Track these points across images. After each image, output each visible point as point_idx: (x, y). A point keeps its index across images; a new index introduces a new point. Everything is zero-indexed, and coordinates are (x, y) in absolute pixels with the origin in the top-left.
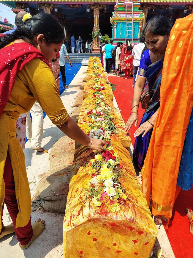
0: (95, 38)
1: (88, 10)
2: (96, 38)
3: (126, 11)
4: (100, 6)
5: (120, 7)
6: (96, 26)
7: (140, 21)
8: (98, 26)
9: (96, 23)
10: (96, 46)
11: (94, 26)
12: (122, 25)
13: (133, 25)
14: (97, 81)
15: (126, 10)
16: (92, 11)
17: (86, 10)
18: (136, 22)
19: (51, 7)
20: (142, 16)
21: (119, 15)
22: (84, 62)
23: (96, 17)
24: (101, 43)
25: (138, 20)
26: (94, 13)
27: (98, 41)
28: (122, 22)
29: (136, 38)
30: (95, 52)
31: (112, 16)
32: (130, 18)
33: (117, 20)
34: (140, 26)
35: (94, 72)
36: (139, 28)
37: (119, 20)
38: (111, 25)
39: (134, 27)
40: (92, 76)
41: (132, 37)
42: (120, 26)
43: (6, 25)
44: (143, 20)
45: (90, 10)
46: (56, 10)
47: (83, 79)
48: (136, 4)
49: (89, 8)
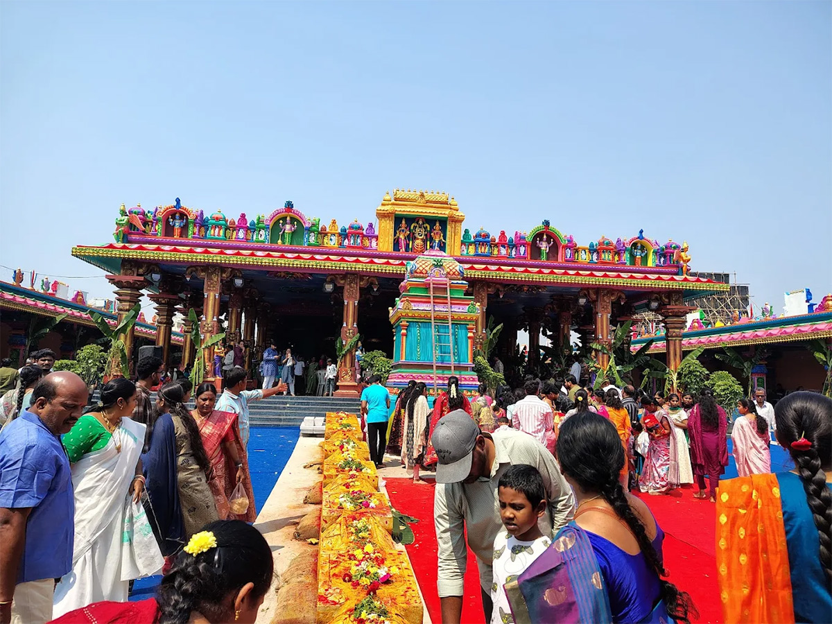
0: (345, 355)
1: (329, 288)
2: (348, 358)
3: (432, 297)
4: (362, 279)
5: (416, 287)
6: (350, 325)
7: (470, 321)
8: (355, 326)
9: (350, 320)
10: (347, 377)
11: (345, 325)
12: (424, 330)
13: (451, 331)
14: (361, 535)
15: (431, 294)
16: (339, 290)
17: (323, 287)
18: (458, 323)
19: (224, 275)
20: (475, 309)
21: (414, 306)
22: (308, 424)
23: (351, 304)
24: (362, 369)
25: (465, 320)
26: (346, 294)
27: (352, 364)
28: (423, 321)
29: (462, 364)
30: (343, 395)
31: (393, 305)
32: (442, 315)
33: (407, 316)
34: (470, 334)
35: (347, 486)
36: (469, 338)
37: (413, 317)
38: (391, 326)
39: (454, 334)
40: (341, 508)
41: (452, 361)
42: (415, 330)
43: (76, 308)
44: (477, 321)
45: (335, 286)
46: (239, 282)
47: (305, 493)
48: (455, 282)
49: (331, 282)
